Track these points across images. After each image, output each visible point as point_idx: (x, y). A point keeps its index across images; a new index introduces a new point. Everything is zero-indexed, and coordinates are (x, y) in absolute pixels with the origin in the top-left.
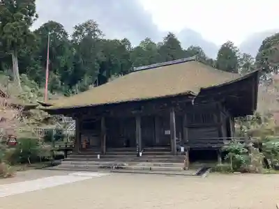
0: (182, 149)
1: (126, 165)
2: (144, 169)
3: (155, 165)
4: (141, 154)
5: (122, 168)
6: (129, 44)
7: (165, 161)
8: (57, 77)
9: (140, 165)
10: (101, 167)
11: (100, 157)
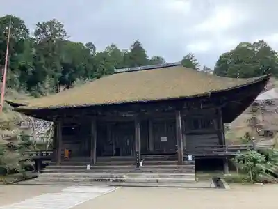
0: (190, 158)
1: (125, 177)
2: (149, 182)
3: (161, 177)
4: (141, 163)
5: (122, 181)
6: (94, 49)
7: (173, 172)
8: (15, 76)
9: (143, 177)
10: (95, 180)
11: (91, 168)
